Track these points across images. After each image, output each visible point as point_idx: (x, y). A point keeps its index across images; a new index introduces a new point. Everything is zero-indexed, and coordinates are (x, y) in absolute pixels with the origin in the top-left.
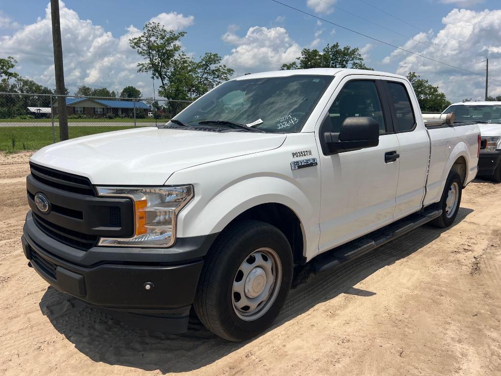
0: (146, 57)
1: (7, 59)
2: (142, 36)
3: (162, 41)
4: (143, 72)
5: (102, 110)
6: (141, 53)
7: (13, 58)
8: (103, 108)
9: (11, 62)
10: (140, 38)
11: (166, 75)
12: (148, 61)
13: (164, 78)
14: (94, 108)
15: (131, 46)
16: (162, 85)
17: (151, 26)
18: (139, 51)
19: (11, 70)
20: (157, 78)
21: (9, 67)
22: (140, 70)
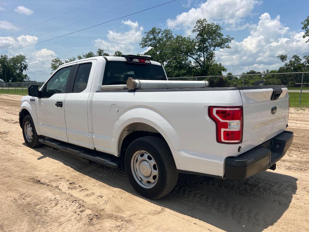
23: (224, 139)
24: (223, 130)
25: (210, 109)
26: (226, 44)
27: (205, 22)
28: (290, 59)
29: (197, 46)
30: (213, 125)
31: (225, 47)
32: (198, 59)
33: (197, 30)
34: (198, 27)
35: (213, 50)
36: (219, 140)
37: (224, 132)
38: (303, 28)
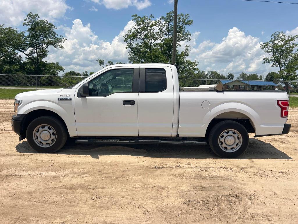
0: (270, 53)
1: (194, 62)
2: (270, 41)
3: (282, 43)
4: (266, 63)
5: (244, 87)
6: (267, 51)
7: (197, 61)
8: (245, 86)
9: (196, 63)
10: (268, 42)
11: (284, 64)
12: (272, 56)
13: (282, 66)
14: (240, 85)
15: (261, 48)
16: (280, 70)
17: (277, 34)
18: (266, 51)
19: (196, 67)
20: (277, 66)
21: (195, 66)
22: (264, 62)
23: (285, 115)
24: (284, 111)
25: (278, 101)
26: (60, 44)
27: (37, 18)
28: (106, 64)
29: (28, 41)
30: (280, 109)
31: (58, 46)
32: (30, 55)
33: (28, 24)
34: (29, 21)
35: (45, 48)
36: (282, 116)
37: (285, 112)
38: (125, 41)
